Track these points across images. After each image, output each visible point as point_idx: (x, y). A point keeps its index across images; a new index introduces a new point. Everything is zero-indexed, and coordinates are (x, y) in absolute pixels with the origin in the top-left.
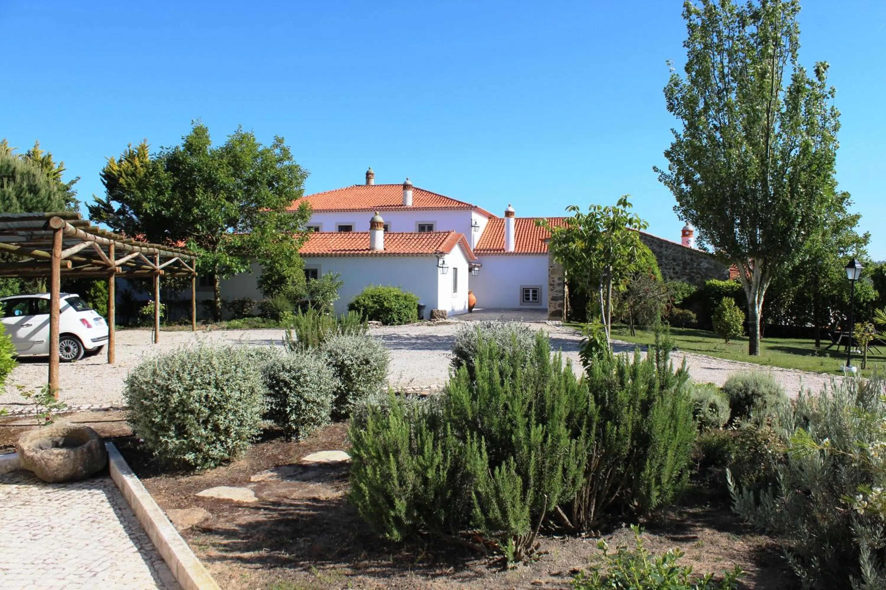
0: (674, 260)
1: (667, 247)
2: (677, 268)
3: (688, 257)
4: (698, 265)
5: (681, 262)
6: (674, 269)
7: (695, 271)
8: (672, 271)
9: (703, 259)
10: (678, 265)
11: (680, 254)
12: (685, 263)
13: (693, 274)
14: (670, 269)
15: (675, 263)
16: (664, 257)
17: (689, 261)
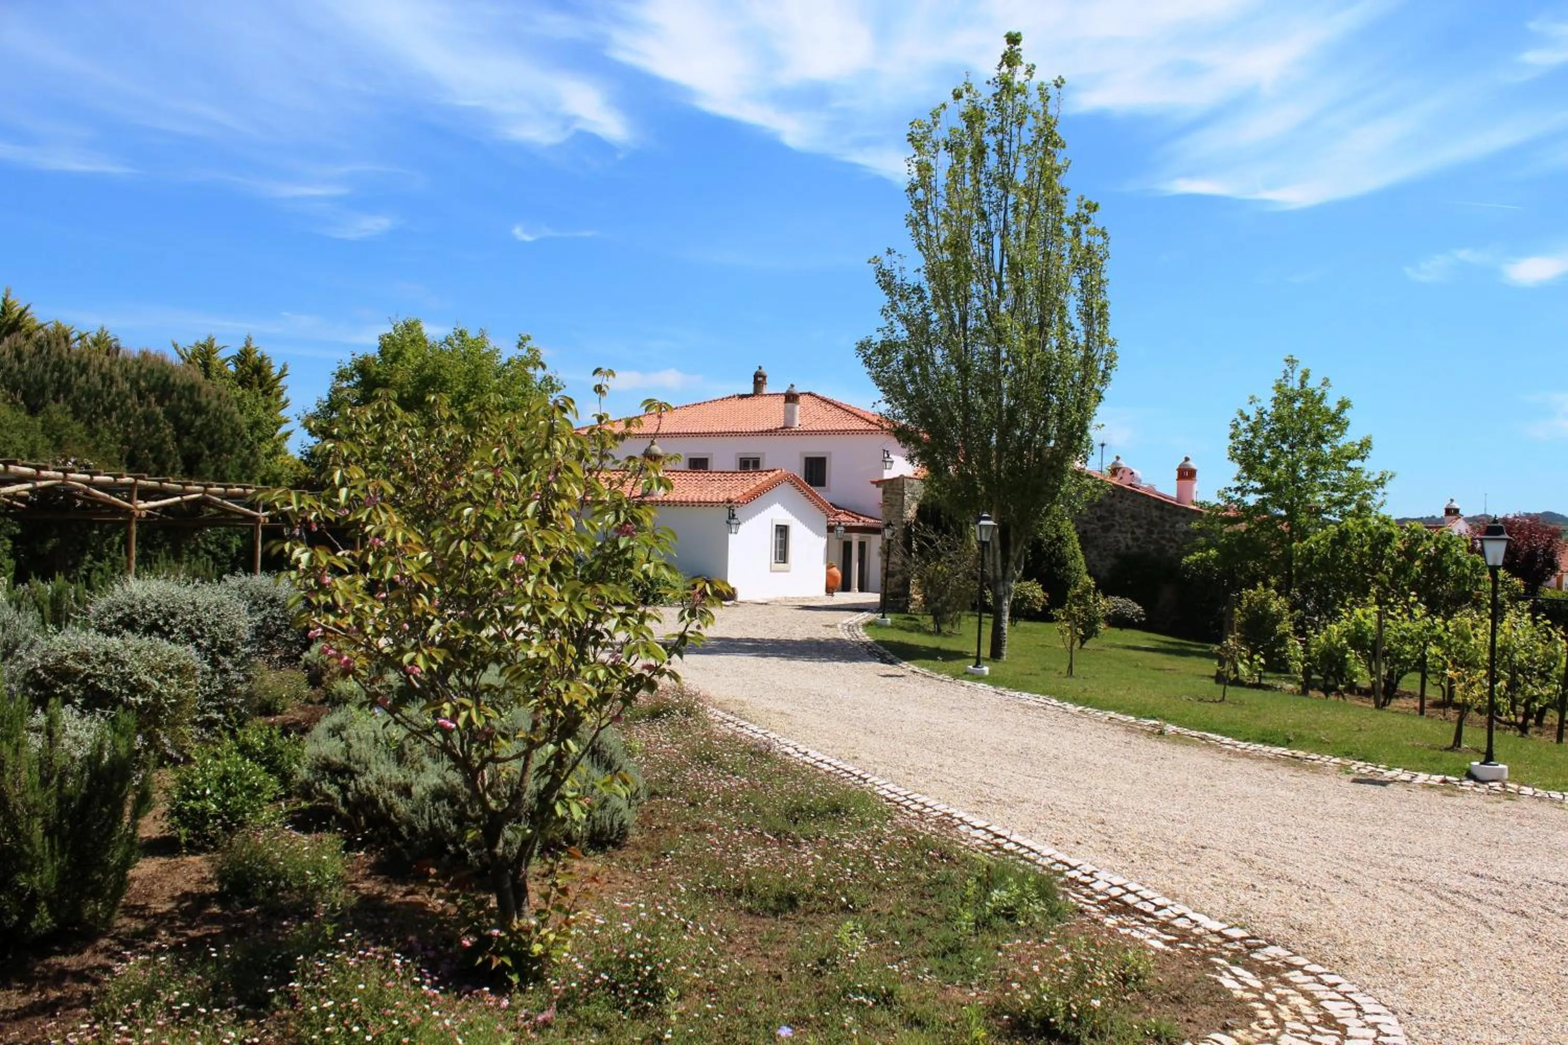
0: (1133, 517)
1: (1122, 497)
2: (1138, 532)
3: (1155, 513)
4: (1173, 526)
5: (1144, 522)
6: (1133, 533)
7: (1167, 536)
8: (1129, 535)
9: (1179, 518)
10: (1140, 526)
11: (1143, 509)
12: (1151, 523)
13: (1163, 542)
14: (1126, 532)
15: (1135, 523)
16: (1117, 514)
17: (1157, 520)
